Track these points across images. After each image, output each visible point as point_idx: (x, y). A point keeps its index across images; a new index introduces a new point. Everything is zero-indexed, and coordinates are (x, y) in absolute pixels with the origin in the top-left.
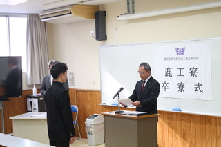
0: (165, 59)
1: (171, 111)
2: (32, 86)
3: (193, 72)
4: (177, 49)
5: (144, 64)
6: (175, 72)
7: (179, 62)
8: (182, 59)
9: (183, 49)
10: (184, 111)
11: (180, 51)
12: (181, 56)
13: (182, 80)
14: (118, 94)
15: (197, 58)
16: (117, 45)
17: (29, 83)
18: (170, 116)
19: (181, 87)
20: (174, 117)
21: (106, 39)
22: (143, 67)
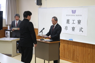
0: (67, 15)
1: (68, 40)
2: (8, 25)
3: (79, 22)
4: (72, 11)
5: (55, 17)
6: (71, 22)
7: (73, 17)
8: (74, 16)
9: (75, 11)
10: (74, 40)
11: (74, 12)
12: (74, 14)
13: (74, 26)
14: (42, 31)
15: (81, 15)
16: (46, 8)
17: (7, 24)
18: (68, 42)
19: (73, 29)
20: (70, 43)
21: (41, 5)
22: (54, 19)
